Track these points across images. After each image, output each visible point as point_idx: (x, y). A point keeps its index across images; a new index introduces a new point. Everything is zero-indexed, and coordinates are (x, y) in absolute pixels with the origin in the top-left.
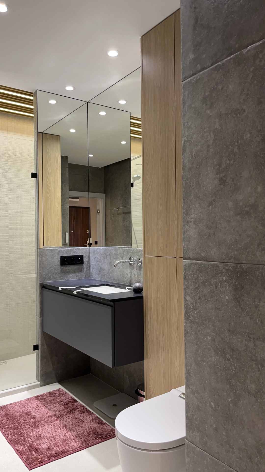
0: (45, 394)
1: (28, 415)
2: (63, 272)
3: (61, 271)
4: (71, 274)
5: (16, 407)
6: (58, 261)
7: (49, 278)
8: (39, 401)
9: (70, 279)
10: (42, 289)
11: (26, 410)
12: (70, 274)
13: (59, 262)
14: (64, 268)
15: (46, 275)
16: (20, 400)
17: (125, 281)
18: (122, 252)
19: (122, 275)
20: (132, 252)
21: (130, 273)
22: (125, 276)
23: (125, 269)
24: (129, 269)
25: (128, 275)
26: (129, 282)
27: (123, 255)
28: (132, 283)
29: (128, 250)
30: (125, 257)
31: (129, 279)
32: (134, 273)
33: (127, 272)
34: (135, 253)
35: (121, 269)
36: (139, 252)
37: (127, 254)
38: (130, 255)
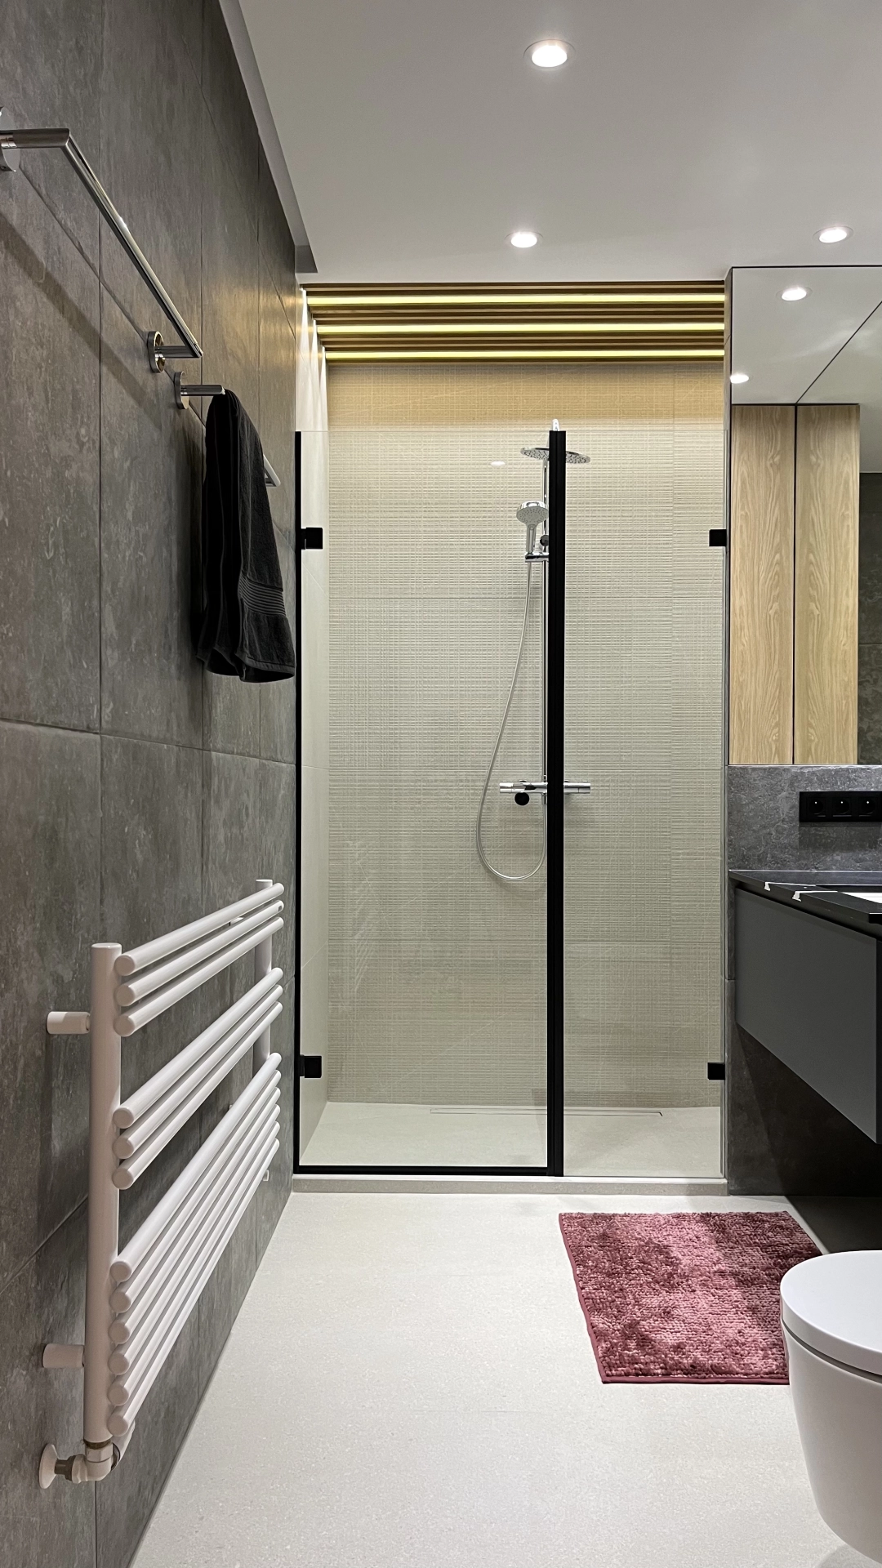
0: (731, 1215)
1: (661, 1253)
2: (805, 843)
3: (801, 842)
4: (837, 852)
5: (638, 1228)
6: (792, 807)
7: (761, 860)
8: (707, 1228)
9: (834, 867)
10: (735, 892)
11: (661, 1239)
12: (834, 851)
13: (794, 810)
14: (813, 830)
15: (749, 849)
16: (653, 1213)
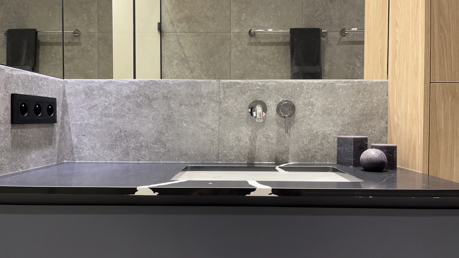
2: (15, 145)
12: (31, 150)
13: (7, 111)
14: (18, 132)
17: (228, 155)
18: (218, 89)
19: (218, 142)
20: (261, 89)
21: (250, 137)
22: (230, 143)
23: (229, 129)
24: (248, 128)
25: (243, 141)
26: (247, 157)
27: (221, 97)
28: (256, 156)
29: (244, 84)
30: (230, 100)
31: (246, 149)
32: (264, 135)
33: (240, 134)
34: (271, 91)
35: (212, 129)
36: (286, 88)
37: (239, 93)
38: (250, 95)
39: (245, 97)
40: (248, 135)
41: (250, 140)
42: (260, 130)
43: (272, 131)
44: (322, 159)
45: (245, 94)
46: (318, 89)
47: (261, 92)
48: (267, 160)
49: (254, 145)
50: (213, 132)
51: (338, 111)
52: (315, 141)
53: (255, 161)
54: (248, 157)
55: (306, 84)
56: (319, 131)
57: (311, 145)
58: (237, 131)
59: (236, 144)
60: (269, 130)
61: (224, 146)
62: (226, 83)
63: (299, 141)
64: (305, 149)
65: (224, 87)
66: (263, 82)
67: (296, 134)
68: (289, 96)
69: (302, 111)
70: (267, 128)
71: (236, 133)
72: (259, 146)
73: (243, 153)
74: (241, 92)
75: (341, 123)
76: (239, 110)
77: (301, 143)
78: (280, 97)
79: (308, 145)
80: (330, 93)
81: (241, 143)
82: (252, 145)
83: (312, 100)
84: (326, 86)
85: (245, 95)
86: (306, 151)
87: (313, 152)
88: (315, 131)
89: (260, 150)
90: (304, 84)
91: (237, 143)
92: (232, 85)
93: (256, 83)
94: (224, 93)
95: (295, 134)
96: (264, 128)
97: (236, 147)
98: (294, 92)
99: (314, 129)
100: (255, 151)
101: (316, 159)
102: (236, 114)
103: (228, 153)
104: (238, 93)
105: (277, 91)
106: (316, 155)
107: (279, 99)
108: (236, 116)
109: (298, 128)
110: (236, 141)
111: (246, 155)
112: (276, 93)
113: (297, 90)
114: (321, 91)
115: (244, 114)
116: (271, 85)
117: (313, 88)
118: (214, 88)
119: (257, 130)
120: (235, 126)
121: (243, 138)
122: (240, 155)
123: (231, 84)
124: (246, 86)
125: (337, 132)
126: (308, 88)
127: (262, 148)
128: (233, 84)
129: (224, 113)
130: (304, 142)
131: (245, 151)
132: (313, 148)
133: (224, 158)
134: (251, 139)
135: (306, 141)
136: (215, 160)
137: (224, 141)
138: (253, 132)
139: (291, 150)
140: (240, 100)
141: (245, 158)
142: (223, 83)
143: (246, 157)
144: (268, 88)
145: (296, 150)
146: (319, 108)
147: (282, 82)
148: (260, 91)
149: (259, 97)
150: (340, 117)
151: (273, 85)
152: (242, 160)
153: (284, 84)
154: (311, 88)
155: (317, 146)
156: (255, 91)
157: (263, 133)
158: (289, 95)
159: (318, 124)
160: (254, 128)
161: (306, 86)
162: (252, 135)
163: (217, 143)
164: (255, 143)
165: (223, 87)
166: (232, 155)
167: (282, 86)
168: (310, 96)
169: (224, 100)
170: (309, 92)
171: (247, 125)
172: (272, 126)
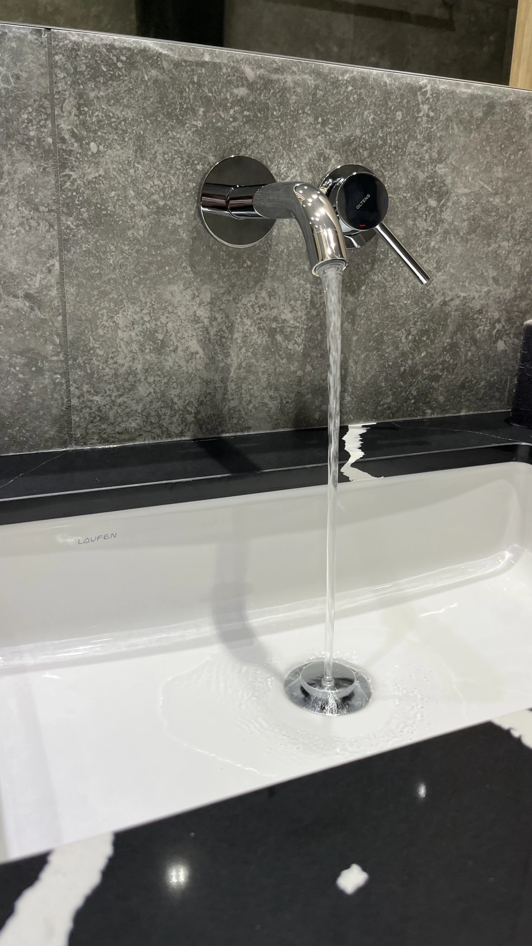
17: (111, 414)
18: (45, 82)
19: (61, 357)
20: (253, 102)
21: (207, 329)
22: (120, 361)
23: (114, 295)
24: (197, 289)
25: (177, 347)
26: (193, 415)
27: (64, 125)
28: (229, 410)
29: (177, 65)
30: (109, 147)
31: (190, 383)
32: (261, 319)
33: (163, 320)
34: (296, 118)
35: (27, 296)
36: (354, 108)
37: (153, 115)
38: (207, 129)
39: (184, 136)
40: (196, 320)
41: (206, 342)
42: (247, 300)
43: (292, 302)
44: (449, 401)
45: (182, 123)
46: (468, 125)
47: (256, 116)
48: (269, 422)
49: (222, 364)
50: (32, 309)
51: (515, 221)
52: (435, 336)
53: (223, 432)
54: (199, 416)
55: (428, 99)
56: (452, 299)
57: (420, 353)
58: (149, 304)
59: (144, 364)
60: (283, 297)
61: (93, 373)
62: (87, 50)
63: (383, 342)
64: (402, 369)
65: (75, 69)
66: (261, 67)
67: (376, 311)
68: (362, 147)
69: (406, 217)
70: (273, 290)
71: (144, 312)
72: (239, 369)
73: (176, 400)
74: (162, 107)
75: (518, 268)
76: (155, 202)
77: (388, 348)
78: (328, 151)
79: (412, 353)
80: (501, 146)
81: (166, 360)
82: (213, 363)
83: (441, 169)
84: (493, 114)
85: (184, 125)
86: (402, 375)
87: (424, 379)
88: (439, 299)
89: (244, 386)
90: (420, 97)
91: (151, 357)
92: (120, 65)
93: (232, 68)
94: (79, 107)
95: (372, 312)
96: (261, 289)
97: (146, 379)
98: (382, 128)
99: (437, 293)
100: (226, 388)
101: (429, 402)
102: (142, 223)
103: (111, 408)
104: (150, 111)
105: (320, 120)
106: (431, 390)
107: (325, 159)
108: (141, 232)
109: (385, 287)
110: (147, 350)
111: (189, 409)
112: (315, 128)
113: (393, 120)
114: (477, 135)
115: (179, 223)
116: (296, 83)
117: (449, 119)
118: (24, 75)
119: (234, 299)
120: (137, 279)
121: (176, 336)
122: (164, 410)
123: (115, 59)
124: (185, 75)
125: (504, 302)
126: (432, 118)
127: (252, 377)
128: (122, 61)
129: (85, 215)
130: (402, 343)
131: (185, 392)
132: (426, 366)
133: (94, 430)
134: (209, 339)
135: (407, 338)
136: (52, 439)
137: (89, 351)
138: (216, 309)
139: (355, 377)
140: (161, 151)
141: (184, 420)
142: (73, 49)
143: (190, 418)
144: (284, 103)
145: (373, 373)
146: (463, 206)
147: (343, 74)
148: (248, 110)
149: (245, 140)
150: (519, 244)
151: (304, 84)
152: (174, 429)
153: (347, 88)
154: (446, 116)
155: (440, 356)
156: (226, 109)
157: (257, 310)
158: (365, 141)
159: (452, 270)
160: (222, 291)
161: (426, 107)
162: (214, 323)
163: (57, 361)
164: (227, 355)
165: (72, 71)
166: (128, 413)
167: (339, 93)
168: (439, 153)
169: (81, 146)
170: (436, 135)
171: (192, 275)
172: (295, 280)
